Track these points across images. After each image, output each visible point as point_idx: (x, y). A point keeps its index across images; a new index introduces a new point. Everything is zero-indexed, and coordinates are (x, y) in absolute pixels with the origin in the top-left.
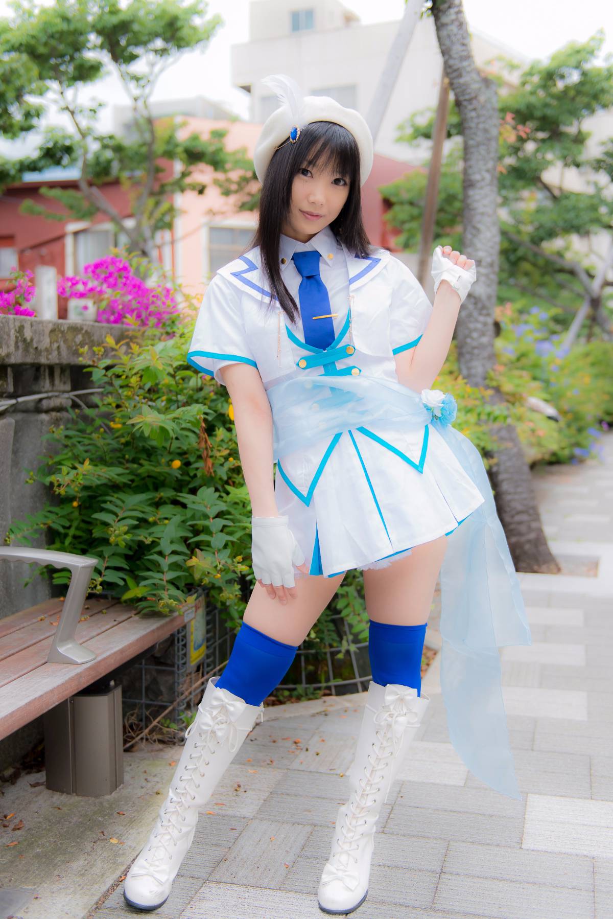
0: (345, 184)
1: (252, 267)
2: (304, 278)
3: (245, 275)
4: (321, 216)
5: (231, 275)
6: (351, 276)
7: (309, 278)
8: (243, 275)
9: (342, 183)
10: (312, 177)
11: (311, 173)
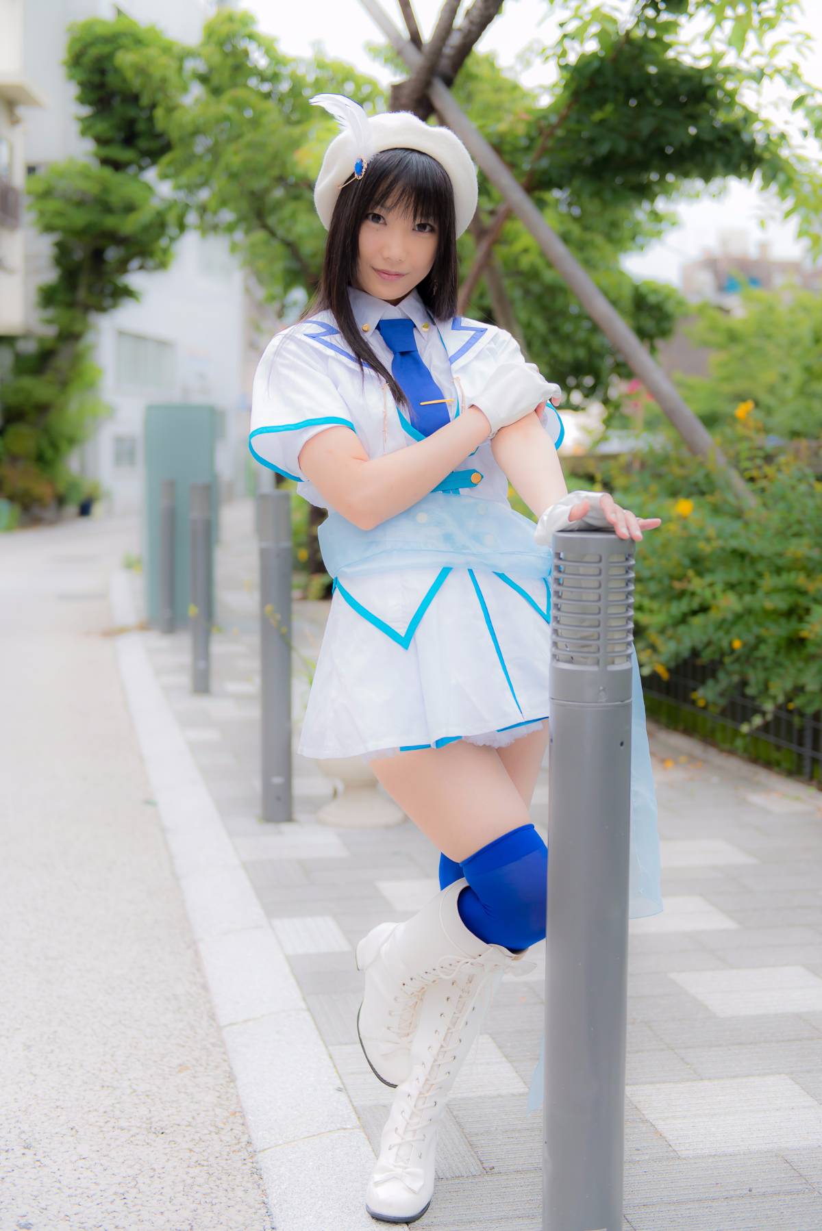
0: (432, 230)
4: (403, 275)
5: (306, 337)
6: (451, 352)
7: (403, 354)
9: (428, 228)
10: (385, 224)
11: (384, 219)
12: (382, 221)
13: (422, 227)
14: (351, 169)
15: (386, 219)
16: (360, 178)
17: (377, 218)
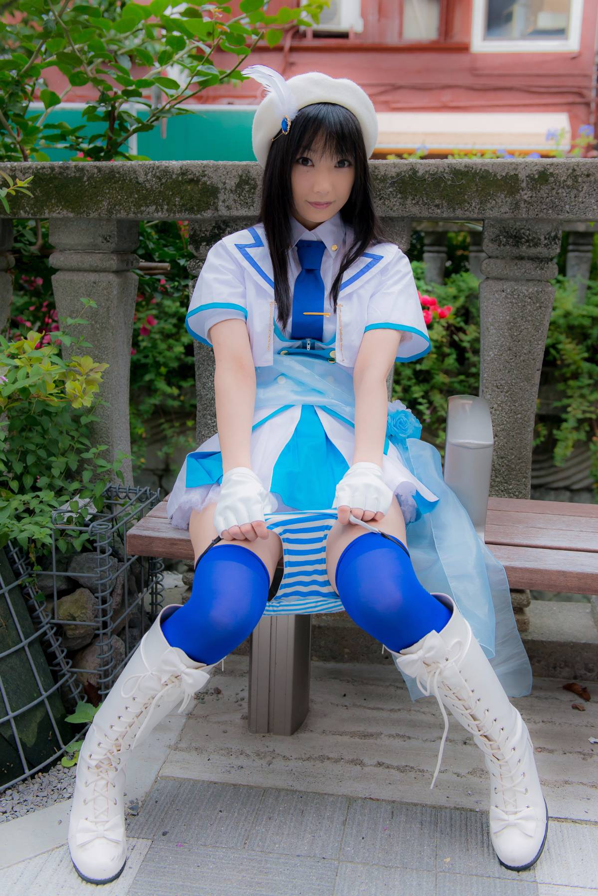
0: (350, 165)
1: (258, 244)
2: (304, 270)
3: (248, 249)
5: (235, 247)
7: (308, 271)
8: (246, 249)
9: (346, 164)
10: (313, 166)
11: (311, 161)
12: (310, 163)
13: (341, 164)
14: (278, 127)
15: (314, 161)
16: (286, 133)
17: (305, 161)
